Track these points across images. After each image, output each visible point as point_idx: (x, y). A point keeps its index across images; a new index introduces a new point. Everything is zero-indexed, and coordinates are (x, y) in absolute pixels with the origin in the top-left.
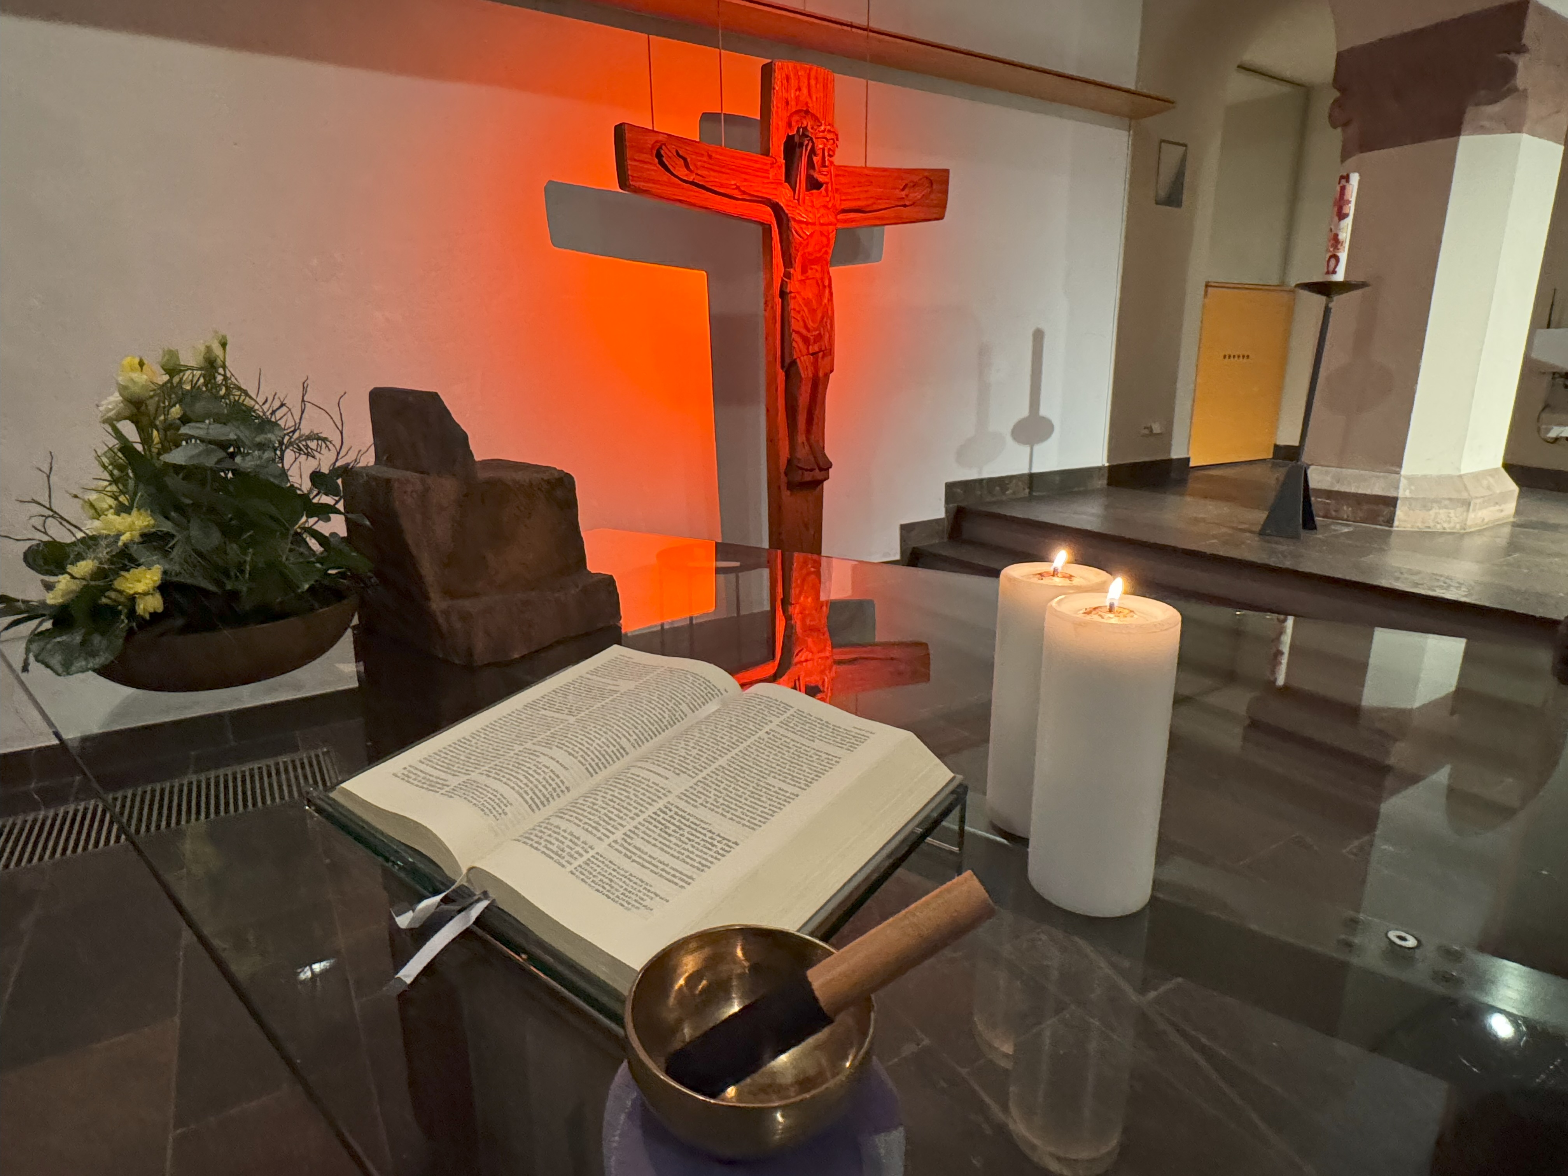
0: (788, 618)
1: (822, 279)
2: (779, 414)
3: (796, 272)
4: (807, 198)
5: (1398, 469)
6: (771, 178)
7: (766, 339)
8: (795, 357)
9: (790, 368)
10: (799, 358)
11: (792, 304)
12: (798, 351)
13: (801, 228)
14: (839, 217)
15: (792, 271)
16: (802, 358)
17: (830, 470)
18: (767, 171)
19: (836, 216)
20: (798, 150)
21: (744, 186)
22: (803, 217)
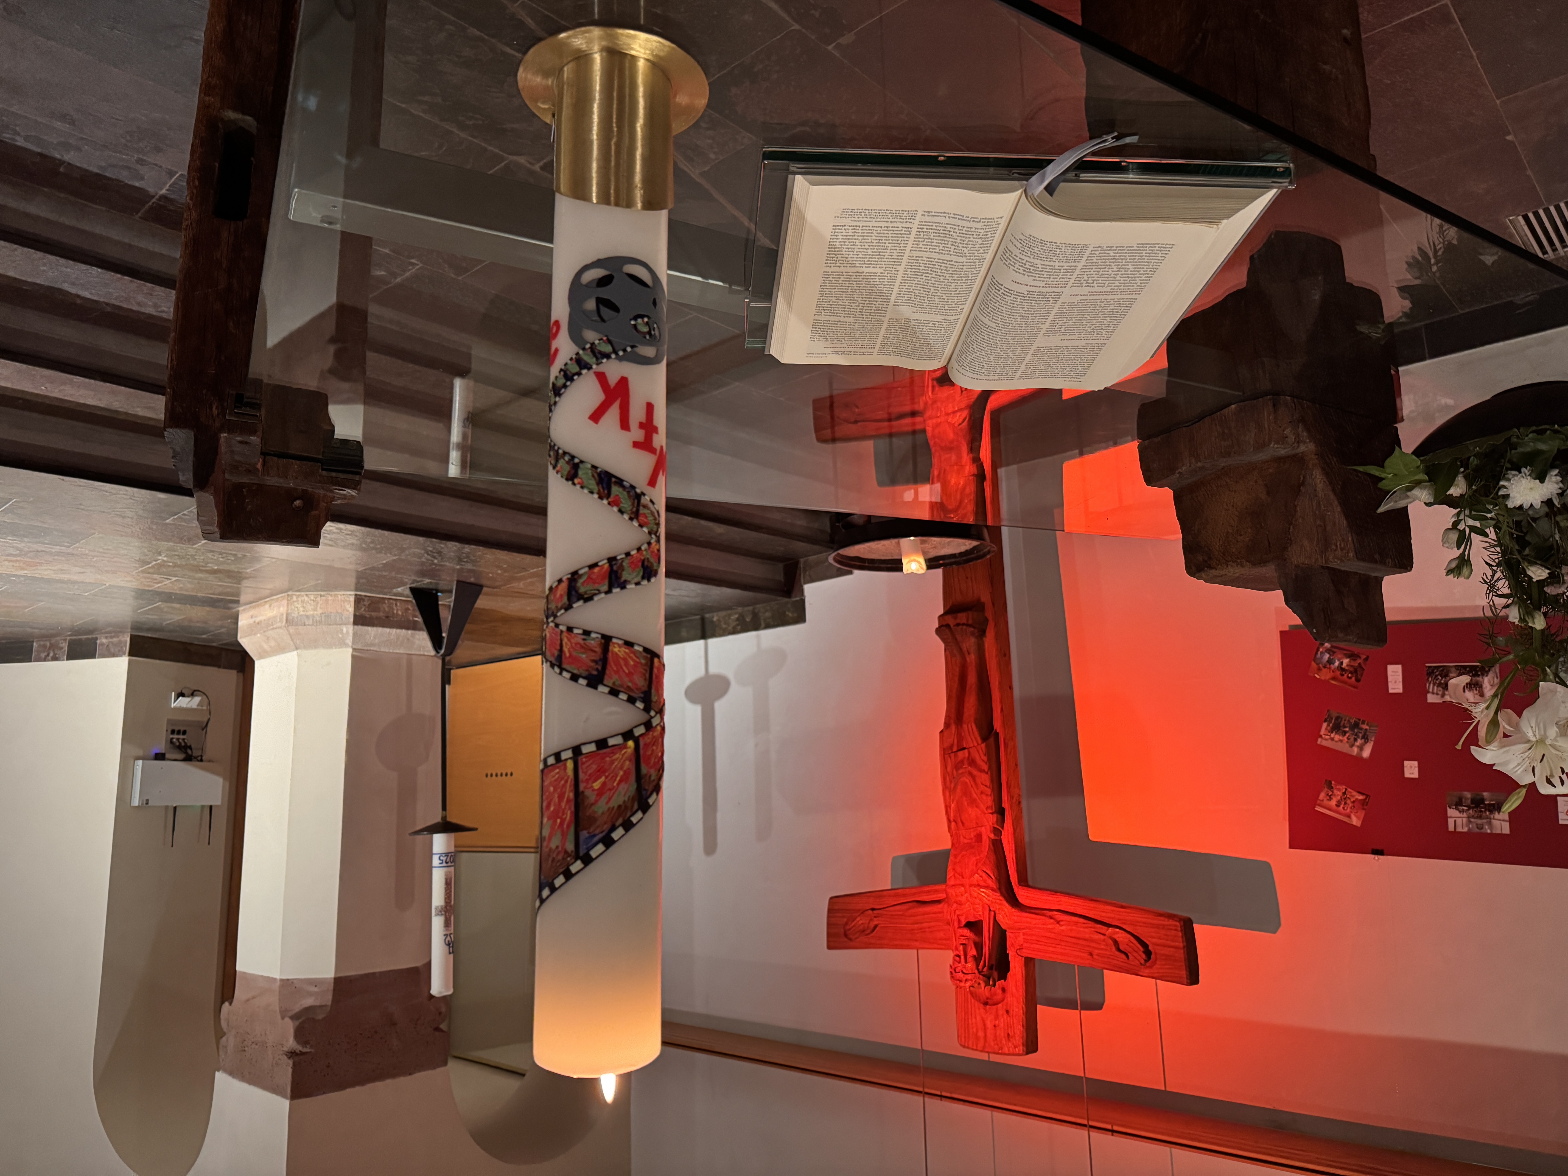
0: (977, 460)
1: (958, 828)
2: (997, 683)
3: (988, 835)
4: (981, 913)
5: (354, 653)
6: (1021, 934)
7: (1016, 765)
8: (983, 745)
9: (988, 733)
10: (978, 744)
11: (989, 801)
12: (980, 751)
13: (985, 881)
14: (944, 896)
15: (992, 836)
16: (976, 744)
17: (937, 626)
18: (1026, 941)
19: (947, 895)
20: (993, 962)
21: (1051, 924)
22: (983, 892)
